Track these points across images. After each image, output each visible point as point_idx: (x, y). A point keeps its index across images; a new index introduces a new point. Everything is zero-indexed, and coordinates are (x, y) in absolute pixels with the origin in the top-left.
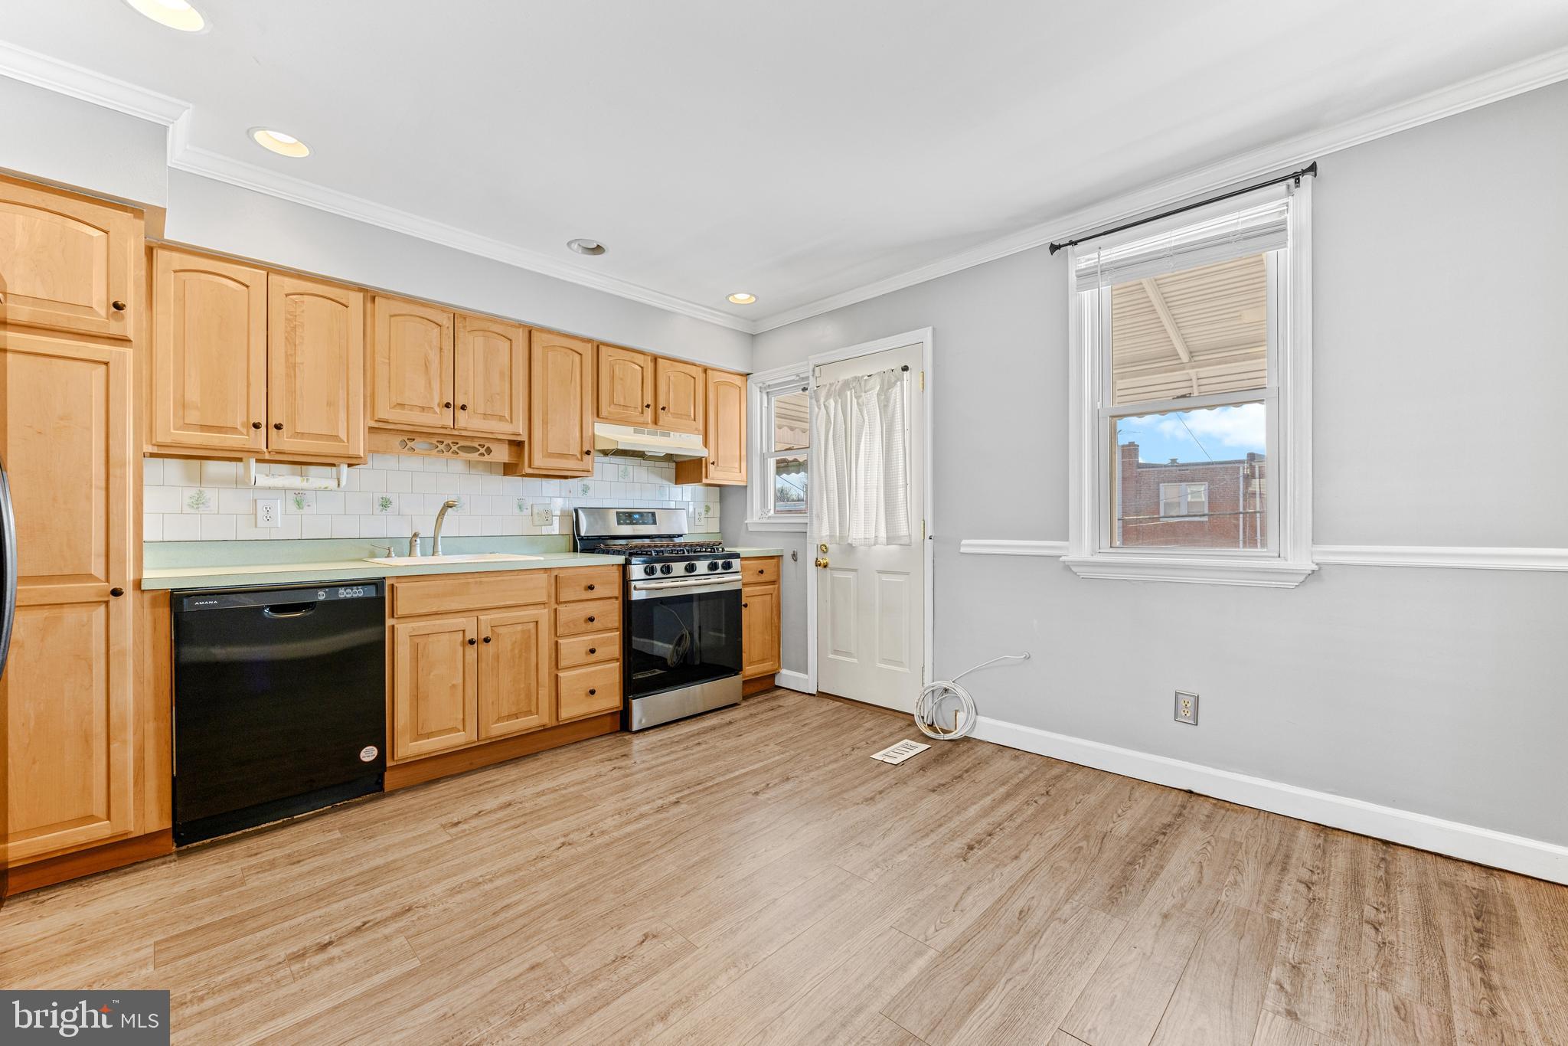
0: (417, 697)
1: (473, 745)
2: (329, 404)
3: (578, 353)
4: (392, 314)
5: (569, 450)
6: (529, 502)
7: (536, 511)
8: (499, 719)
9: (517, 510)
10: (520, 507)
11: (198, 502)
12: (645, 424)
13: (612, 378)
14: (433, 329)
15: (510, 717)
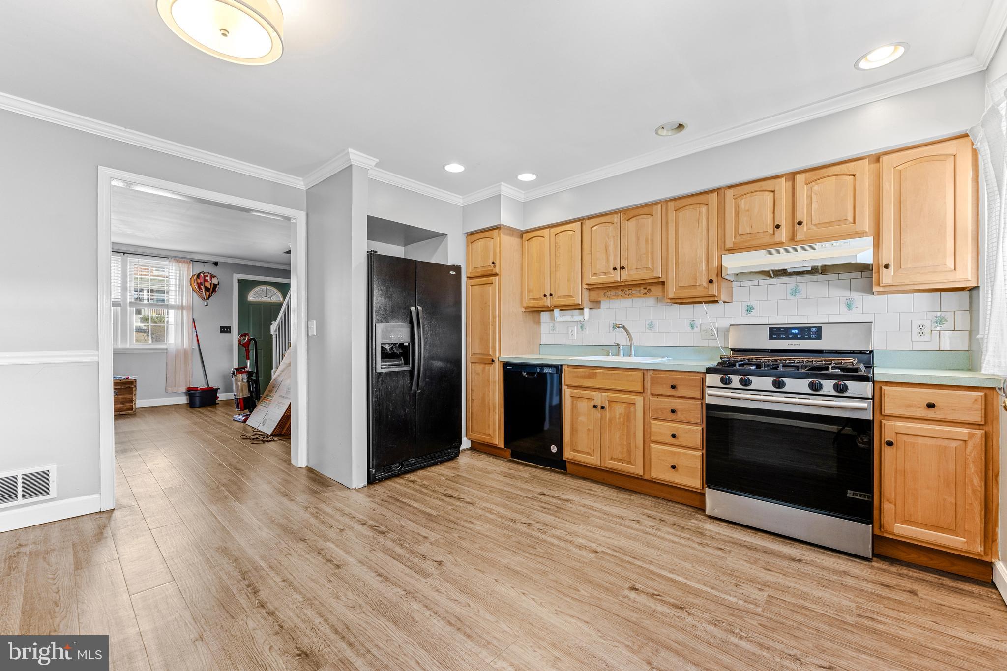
0: (573, 430)
1: (597, 467)
2: (568, 281)
3: (705, 204)
4: (591, 226)
5: (696, 282)
6: (698, 323)
7: (703, 328)
8: (612, 459)
9: (689, 328)
10: (692, 326)
11: (553, 329)
12: (781, 244)
13: (737, 214)
14: (609, 227)
15: (618, 460)
